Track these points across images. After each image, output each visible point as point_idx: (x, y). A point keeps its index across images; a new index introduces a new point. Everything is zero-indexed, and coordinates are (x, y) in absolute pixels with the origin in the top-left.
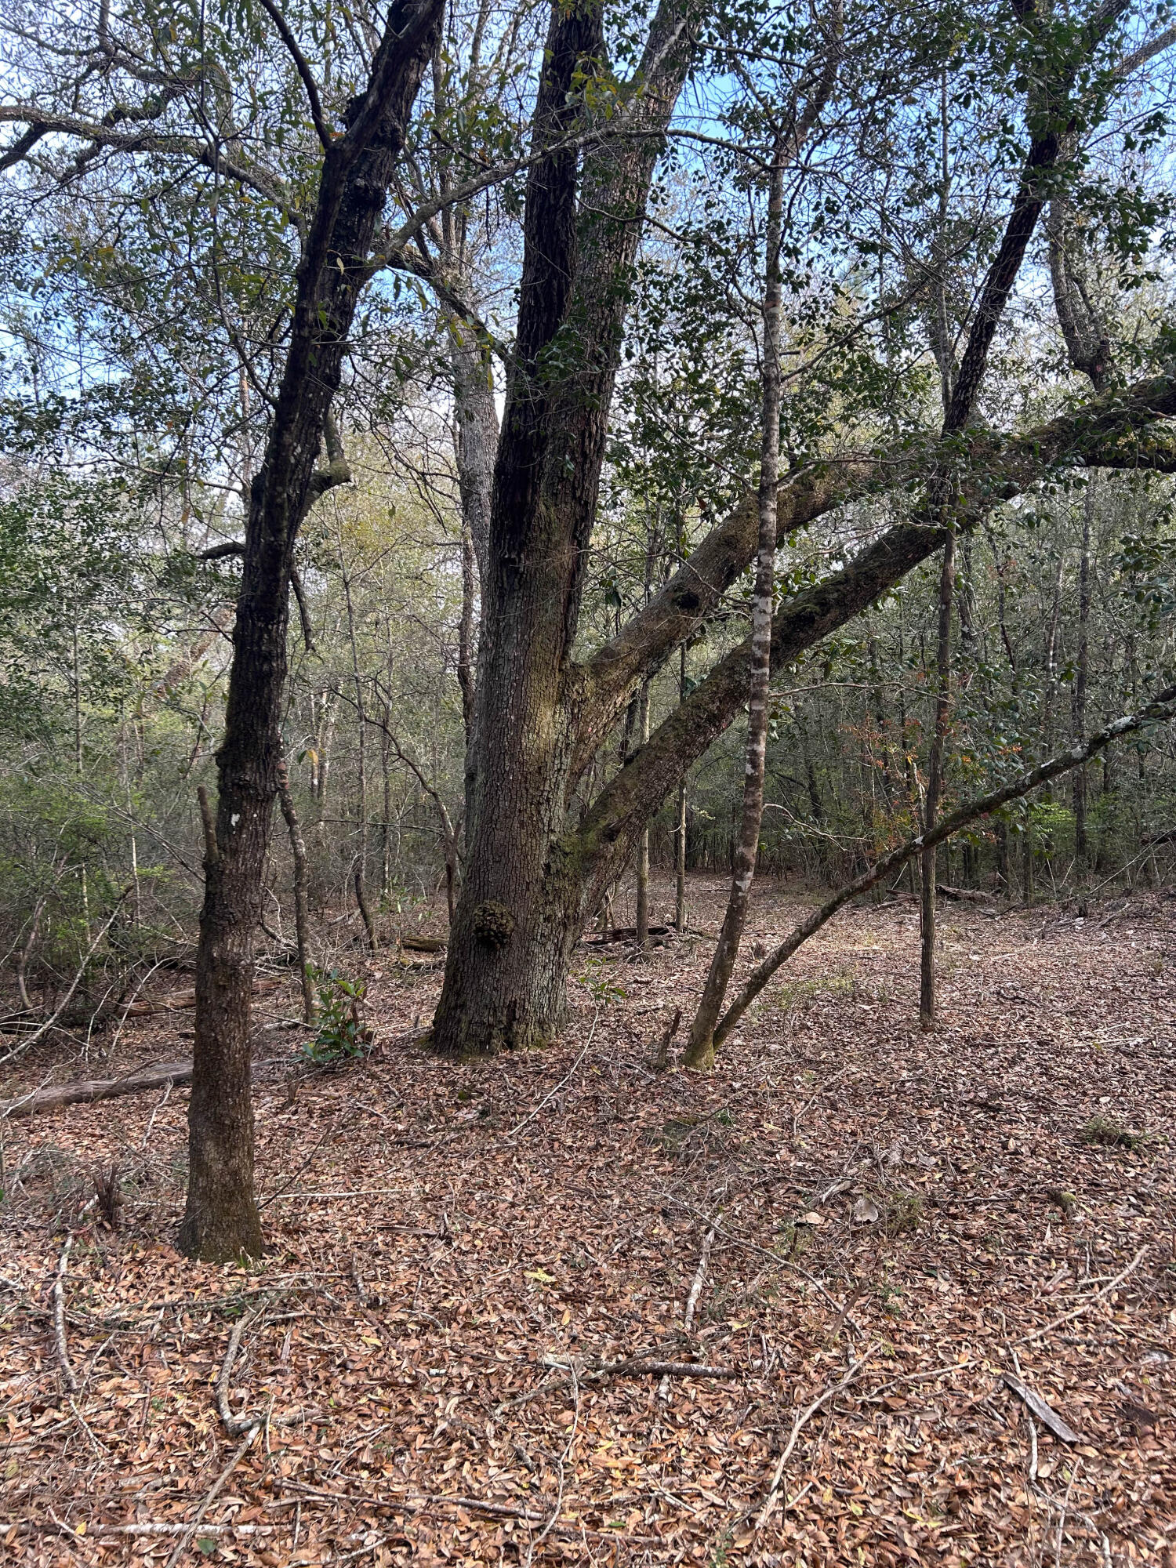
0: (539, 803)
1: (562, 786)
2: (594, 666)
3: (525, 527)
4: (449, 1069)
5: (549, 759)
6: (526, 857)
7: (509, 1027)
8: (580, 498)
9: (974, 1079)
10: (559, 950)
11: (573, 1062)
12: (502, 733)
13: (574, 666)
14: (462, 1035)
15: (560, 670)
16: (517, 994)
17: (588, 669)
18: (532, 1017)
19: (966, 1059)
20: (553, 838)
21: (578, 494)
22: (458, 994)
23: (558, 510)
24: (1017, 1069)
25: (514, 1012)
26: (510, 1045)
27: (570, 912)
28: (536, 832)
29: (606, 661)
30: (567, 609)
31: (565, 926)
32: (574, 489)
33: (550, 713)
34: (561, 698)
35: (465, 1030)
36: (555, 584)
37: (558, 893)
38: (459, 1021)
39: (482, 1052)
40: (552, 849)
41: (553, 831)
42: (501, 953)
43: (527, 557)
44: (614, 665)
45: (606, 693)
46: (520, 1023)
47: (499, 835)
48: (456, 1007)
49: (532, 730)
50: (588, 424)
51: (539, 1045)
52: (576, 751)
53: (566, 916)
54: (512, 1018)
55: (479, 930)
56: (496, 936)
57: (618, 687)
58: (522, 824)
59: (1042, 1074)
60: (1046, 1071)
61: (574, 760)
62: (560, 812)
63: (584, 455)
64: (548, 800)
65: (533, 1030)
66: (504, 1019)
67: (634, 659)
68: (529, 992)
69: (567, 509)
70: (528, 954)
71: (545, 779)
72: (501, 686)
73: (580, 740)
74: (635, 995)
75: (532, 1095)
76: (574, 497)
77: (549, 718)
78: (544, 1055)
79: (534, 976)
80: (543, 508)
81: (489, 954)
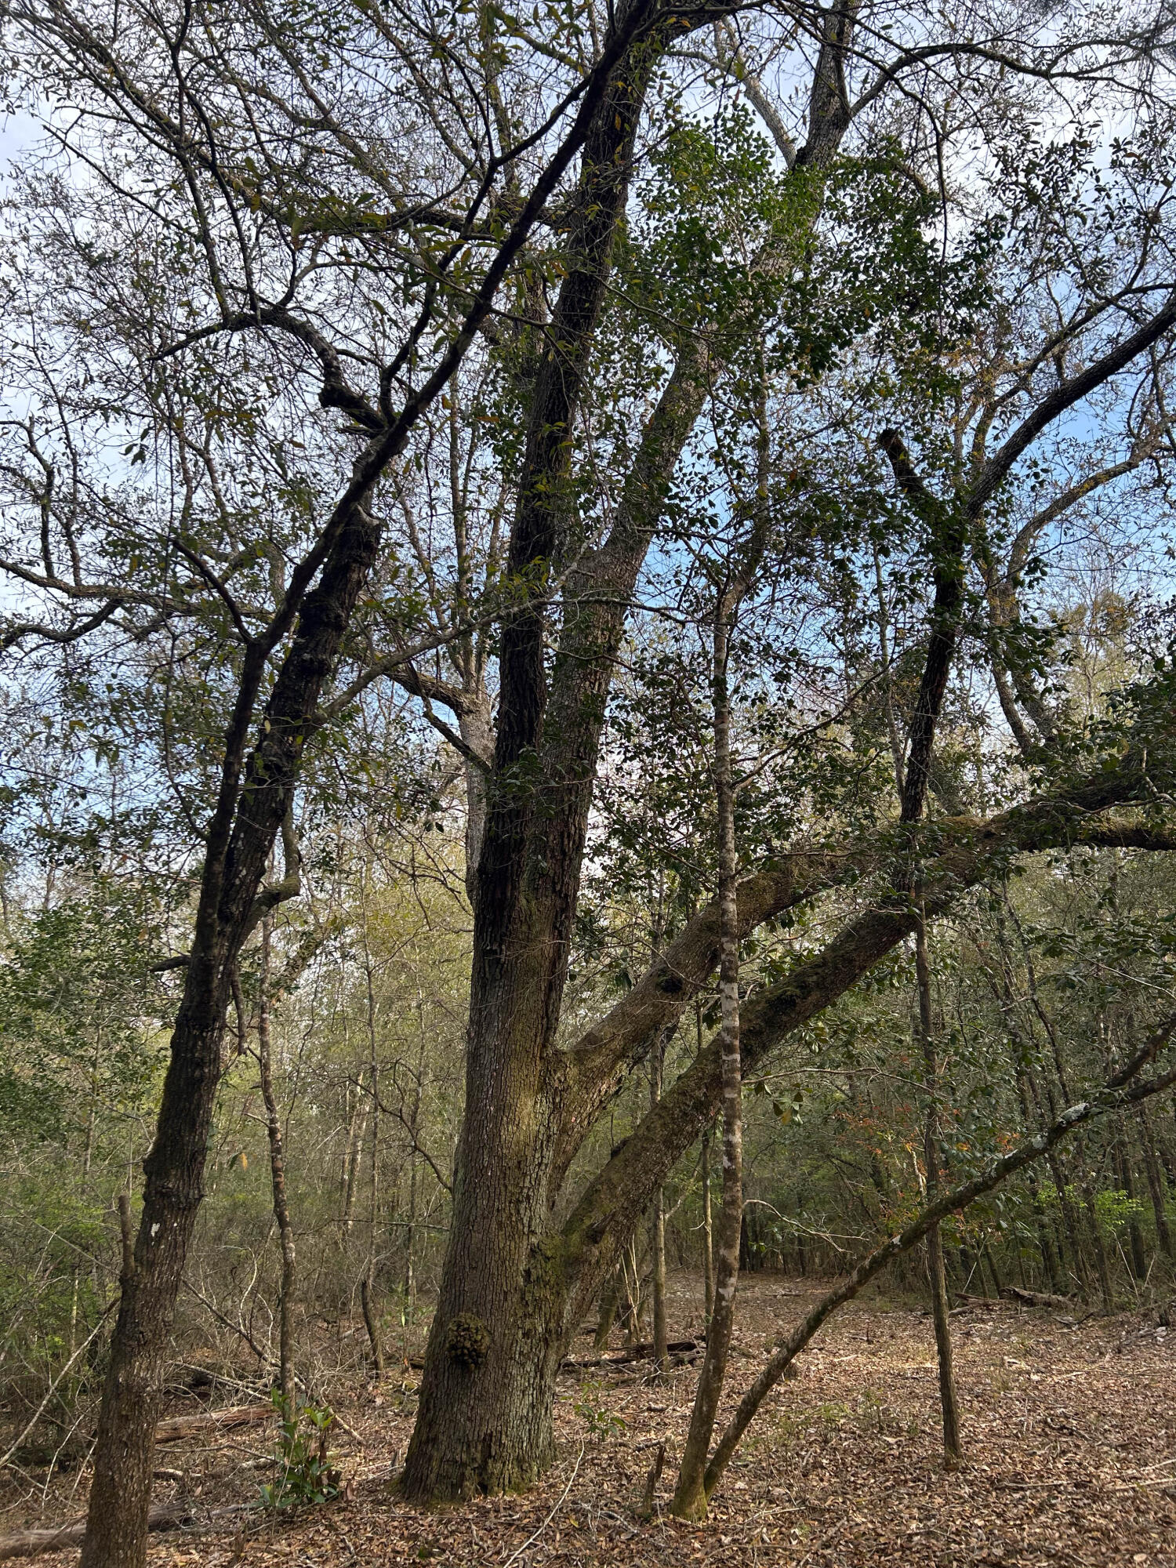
0: (519, 1202)
1: (544, 1182)
2: (577, 1053)
3: (506, 920)
4: (413, 1519)
5: (529, 1152)
6: (504, 1262)
7: (483, 1467)
8: (560, 891)
9: (991, 1532)
10: (540, 1371)
11: (549, 1509)
12: (481, 1126)
13: (557, 1053)
14: (433, 1476)
15: (541, 1058)
16: (493, 1426)
17: (571, 1056)
18: (511, 1454)
19: (986, 1506)
20: (534, 1240)
21: (558, 888)
22: (430, 1425)
23: (539, 903)
24: (1043, 1518)
25: (490, 1447)
26: (485, 1489)
27: (552, 1325)
28: (515, 1234)
29: (589, 1047)
30: (548, 996)
31: (546, 1341)
32: (554, 884)
33: (530, 1103)
34: (543, 1086)
35: (435, 1470)
36: (535, 973)
37: (538, 1303)
38: (430, 1459)
39: (453, 1498)
40: (533, 1252)
41: (533, 1232)
42: (476, 1375)
43: (508, 949)
44: (597, 1050)
45: (589, 1080)
46: (495, 1461)
47: (477, 1237)
48: (427, 1442)
49: (511, 1121)
50: (567, 825)
51: (517, 1489)
52: (559, 1143)
53: (548, 1331)
54: (487, 1455)
55: (453, 1347)
56: (471, 1356)
57: (602, 1074)
58: (500, 1224)
59: (1071, 1524)
60: (1076, 1521)
61: (557, 1153)
62: (542, 1210)
63: (564, 853)
64: (528, 1197)
65: (511, 1469)
66: (478, 1456)
67: (617, 1044)
68: (507, 1422)
69: (548, 902)
70: (505, 1376)
71: (525, 1175)
72: (482, 1076)
73: (563, 1131)
74: (645, 1427)
75: (498, 1553)
76: (554, 891)
77: (529, 1108)
78: (519, 1501)
79: (512, 1402)
80: (524, 902)
81: (463, 1377)
